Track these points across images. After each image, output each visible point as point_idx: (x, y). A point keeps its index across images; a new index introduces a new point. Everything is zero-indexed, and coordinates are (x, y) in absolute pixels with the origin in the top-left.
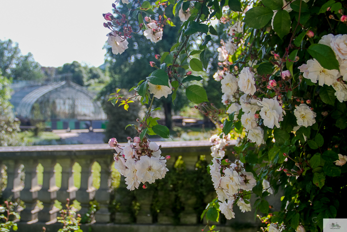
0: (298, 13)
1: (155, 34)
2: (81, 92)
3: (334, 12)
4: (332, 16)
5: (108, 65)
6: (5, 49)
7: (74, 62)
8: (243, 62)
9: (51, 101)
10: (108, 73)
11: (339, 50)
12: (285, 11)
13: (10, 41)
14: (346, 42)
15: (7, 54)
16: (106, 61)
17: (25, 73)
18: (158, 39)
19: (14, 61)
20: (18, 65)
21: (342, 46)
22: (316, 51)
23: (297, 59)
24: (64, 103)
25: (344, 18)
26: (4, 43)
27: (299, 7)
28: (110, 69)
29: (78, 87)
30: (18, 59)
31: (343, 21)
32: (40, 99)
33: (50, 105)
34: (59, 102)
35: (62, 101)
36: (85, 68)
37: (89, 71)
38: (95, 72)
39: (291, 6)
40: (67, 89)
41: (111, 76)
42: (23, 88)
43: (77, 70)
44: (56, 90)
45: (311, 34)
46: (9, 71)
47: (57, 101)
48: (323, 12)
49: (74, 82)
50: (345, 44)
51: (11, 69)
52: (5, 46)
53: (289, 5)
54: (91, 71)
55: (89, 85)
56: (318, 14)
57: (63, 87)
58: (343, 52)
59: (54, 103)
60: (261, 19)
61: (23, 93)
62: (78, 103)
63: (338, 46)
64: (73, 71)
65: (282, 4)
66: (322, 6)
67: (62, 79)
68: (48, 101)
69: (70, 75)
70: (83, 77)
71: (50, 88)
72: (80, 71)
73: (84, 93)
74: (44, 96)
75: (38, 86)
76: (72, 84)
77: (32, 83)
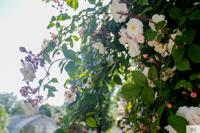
0: (160, 88)
1: (71, 97)
2: (50, 121)
3: (186, 88)
4: (184, 92)
5: (66, 105)
6: (9, 97)
7: (47, 104)
8: (127, 118)
9: (32, 126)
10: (65, 110)
11: (194, 120)
12: (150, 87)
13: (13, 93)
14: (198, 113)
15: (10, 100)
16: (65, 103)
17: (19, 110)
18: (72, 100)
19: (14, 104)
20: (15, 106)
21: (196, 116)
22: (174, 121)
23: (159, 128)
24: (39, 128)
25: (193, 95)
26: (10, 94)
27: (160, 84)
28: (67, 107)
29: (48, 118)
30: (16, 102)
31: (193, 97)
32: (26, 125)
33: (32, 129)
34: (37, 127)
35: (38, 126)
36: (53, 107)
37: (55, 109)
38: (58, 109)
39: (154, 83)
40: (42, 119)
41: (67, 111)
42: (17, 119)
43: (48, 108)
44: (35, 120)
45: (170, 106)
46: (10, 109)
47: (36, 126)
48: (178, 88)
49: (46, 115)
50: (198, 115)
51: (12, 108)
52: (10, 95)
53: (153, 82)
54: (56, 108)
55: (54, 117)
56: (175, 89)
57: (39, 118)
58: (197, 122)
59: (34, 127)
60: (133, 92)
61: (16, 122)
62: (47, 127)
63: (192, 116)
64: (46, 109)
65: (147, 82)
66: (177, 84)
67: (39, 113)
68: (30, 126)
69: (44, 111)
70: (51, 112)
71: (32, 119)
72: (50, 109)
73: (51, 121)
74: (28, 123)
75: (25, 118)
76: (45, 116)
77: (22, 116)
